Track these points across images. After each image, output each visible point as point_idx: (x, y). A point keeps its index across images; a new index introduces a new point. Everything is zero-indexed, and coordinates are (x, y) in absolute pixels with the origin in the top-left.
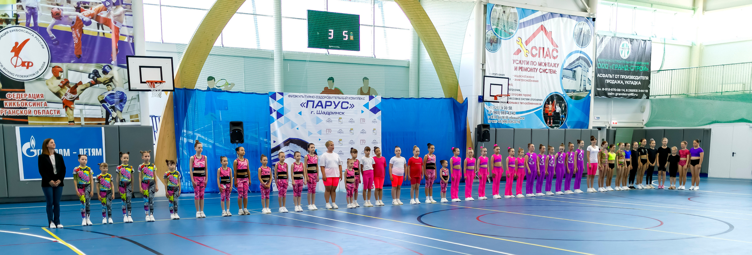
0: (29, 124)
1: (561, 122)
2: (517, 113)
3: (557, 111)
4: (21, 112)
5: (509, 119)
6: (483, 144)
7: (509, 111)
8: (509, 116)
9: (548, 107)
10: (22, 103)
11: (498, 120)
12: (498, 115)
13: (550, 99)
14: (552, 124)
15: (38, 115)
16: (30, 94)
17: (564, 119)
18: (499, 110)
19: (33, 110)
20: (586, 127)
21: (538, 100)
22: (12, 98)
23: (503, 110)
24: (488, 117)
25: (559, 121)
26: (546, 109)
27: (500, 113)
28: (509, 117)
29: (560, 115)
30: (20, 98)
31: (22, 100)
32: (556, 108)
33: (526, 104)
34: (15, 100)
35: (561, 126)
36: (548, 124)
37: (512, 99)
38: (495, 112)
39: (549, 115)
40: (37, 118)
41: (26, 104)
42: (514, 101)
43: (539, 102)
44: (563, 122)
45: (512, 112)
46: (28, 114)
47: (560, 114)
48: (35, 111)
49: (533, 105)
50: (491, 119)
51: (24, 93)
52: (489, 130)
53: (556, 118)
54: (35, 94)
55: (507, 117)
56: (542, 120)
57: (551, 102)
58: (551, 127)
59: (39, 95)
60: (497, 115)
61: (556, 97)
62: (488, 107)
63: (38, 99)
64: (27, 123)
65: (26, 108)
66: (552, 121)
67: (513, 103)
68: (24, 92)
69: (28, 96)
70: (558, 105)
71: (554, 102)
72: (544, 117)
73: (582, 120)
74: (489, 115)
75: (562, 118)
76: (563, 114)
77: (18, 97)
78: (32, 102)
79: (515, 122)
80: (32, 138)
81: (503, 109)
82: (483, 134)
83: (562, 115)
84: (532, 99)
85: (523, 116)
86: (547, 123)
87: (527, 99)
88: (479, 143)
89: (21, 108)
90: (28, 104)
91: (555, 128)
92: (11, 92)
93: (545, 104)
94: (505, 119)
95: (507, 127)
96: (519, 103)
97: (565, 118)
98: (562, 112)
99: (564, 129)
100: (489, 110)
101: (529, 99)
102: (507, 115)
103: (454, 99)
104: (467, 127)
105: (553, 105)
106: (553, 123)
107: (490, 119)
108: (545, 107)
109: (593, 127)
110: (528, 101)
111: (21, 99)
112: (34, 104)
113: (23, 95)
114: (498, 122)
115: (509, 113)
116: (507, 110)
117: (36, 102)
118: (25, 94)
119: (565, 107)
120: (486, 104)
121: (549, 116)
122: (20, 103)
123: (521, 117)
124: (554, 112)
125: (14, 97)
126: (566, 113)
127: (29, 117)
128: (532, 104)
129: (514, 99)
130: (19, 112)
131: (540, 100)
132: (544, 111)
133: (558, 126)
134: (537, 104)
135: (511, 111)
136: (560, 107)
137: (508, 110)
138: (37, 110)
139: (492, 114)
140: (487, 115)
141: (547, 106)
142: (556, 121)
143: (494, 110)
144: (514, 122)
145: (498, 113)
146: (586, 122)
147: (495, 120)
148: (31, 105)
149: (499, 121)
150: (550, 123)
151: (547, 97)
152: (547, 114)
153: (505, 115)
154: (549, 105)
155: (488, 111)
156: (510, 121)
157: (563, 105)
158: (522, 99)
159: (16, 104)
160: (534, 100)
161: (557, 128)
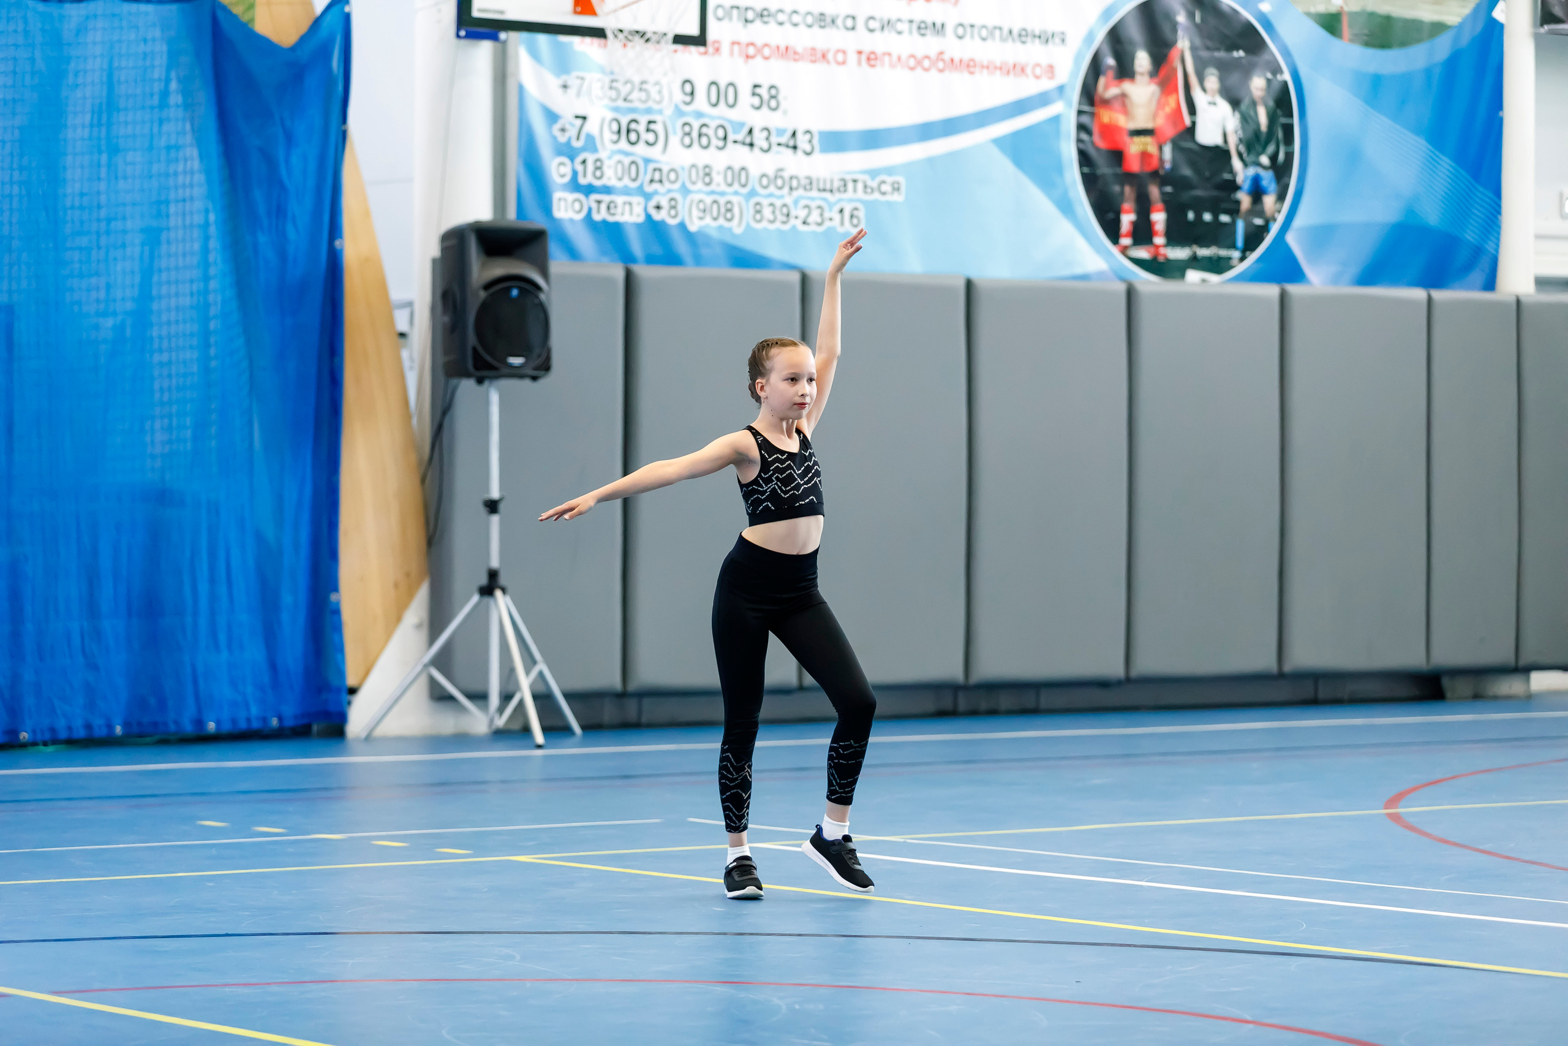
1: (1249, 225)
2: (835, 142)
3: (1208, 135)
5: (753, 193)
6: (494, 397)
7: (759, 119)
8: (758, 163)
9: (1124, 96)
11: (648, 197)
12: (655, 152)
13: (1135, 32)
14: (1159, 240)
17: (1269, 201)
18: (660, 112)
20: (1478, 276)
21: (1024, 36)
23: (699, 115)
24: (558, 171)
25: (1224, 218)
26: (1106, 116)
27: (675, 140)
28: (754, 172)
29: (1231, 171)
32: (1192, 110)
33: (918, 63)
35: (1242, 259)
36: (1126, 241)
37: (781, 17)
38: (626, 131)
39: (1135, 166)
42: (804, 38)
43: (1033, 53)
44: (1264, 229)
45: (781, 132)
47: (1237, 164)
49: (982, 78)
50: (589, 190)
52: (545, 273)
53: (1199, 193)
55: (738, 175)
56: (1066, 207)
57: (1142, 60)
58: (1156, 266)
60: (641, 149)
61: (1191, 16)
62: (553, 82)
66: (1159, 218)
67: (787, 53)
70: (1212, 81)
71: (1175, 55)
72: (1090, 181)
73: (1432, 215)
74: (568, 152)
75: (1257, 193)
76: (1265, 160)
79: (815, 217)
81: (701, 102)
82: (484, 308)
83: (1252, 171)
84: (964, 30)
85: (890, 170)
86: (1112, 231)
87: (922, 28)
88: (467, 387)
91: (1193, 276)
93: (1096, 68)
94: (722, 194)
95: (742, 258)
96: (852, 57)
97: (1281, 197)
98: (1254, 142)
99: (1272, 291)
100: (566, 106)
101: (938, 29)
102: (738, 156)
103: (224, 8)
104: (351, 248)
105: (1167, 86)
106: (1175, 237)
107: (574, 185)
108: (1089, 94)
109: (1542, 283)
110: (931, 45)
114: (648, 217)
115: (759, 138)
116: (733, 115)
119: (1282, 103)
120: (535, 54)
121: (1129, 178)
123: (873, 173)
124: (1176, 147)
126: (1289, 156)
128: (970, 66)
129: (796, 18)
131: (1045, 38)
132: (1081, 127)
133: (1217, 266)
134: (1018, 69)
135: (774, 120)
136: (1235, 103)
137: (745, 113)
139: (591, 144)
140: (545, 149)
141: (1113, 91)
142: (1199, 216)
143: (616, 109)
144: (802, 214)
145: (651, 137)
146: (1470, 235)
147: (620, 200)
149: (658, 207)
150: (1142, 233)
151: (1107, 13)
152: (1117, 156)
153: (719, 159)
154: (1127, 86)
155: (552, 117)
156: (767, 212)
157: (1258, 84)
158: (873, 24)
160: (990, 33)
161: (1214, 278)
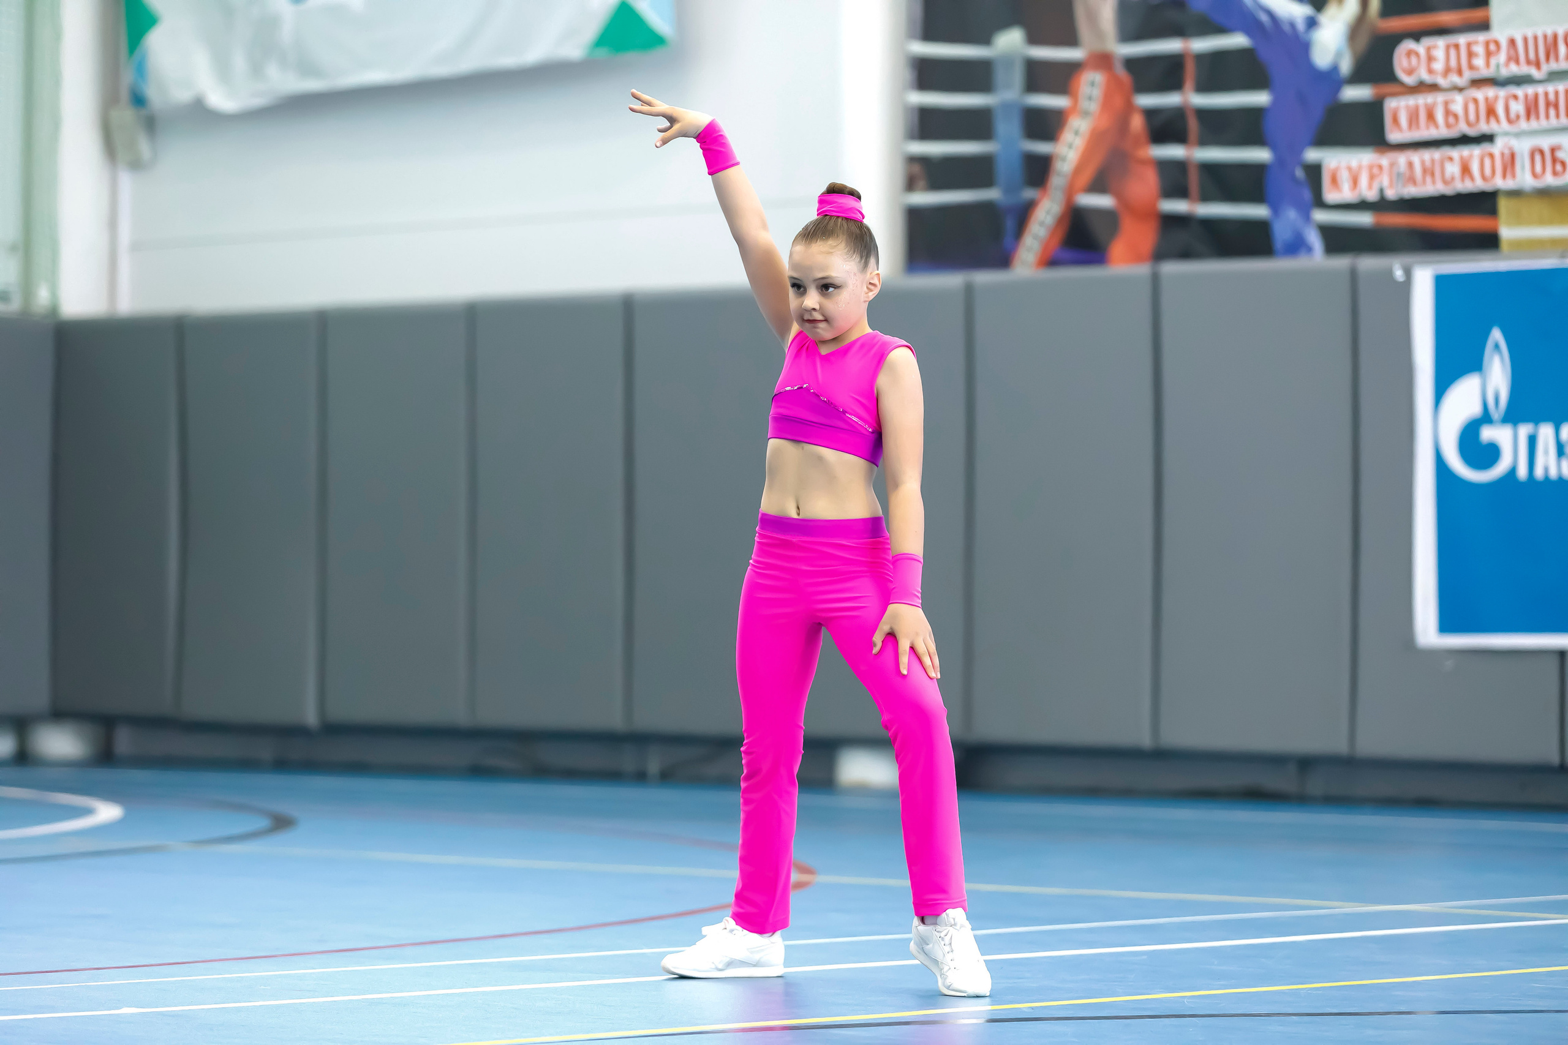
0: (1504, 246)
4: (1466, 170)
10: (1472, 108)
15: (1549, 180)
16: (1512, 42)
19: (1523, 147)
22: (1425, 76)
30: (1460, 72)
31: (1477, 83)
34: (1434, 88)
40: (1540, 207)
41: (1491, 112)
46: (1500, 183)
48: (1538, 158)
51: (1481, 37)
54: (1536, 38)
59: (1555, 37)
63: (1554, 66)
64: (1489, 242)
65: (1488, 138)
68: (1484, 26)
69: (1502, 57)
77: (1453, 63)
78: (1520, 92)
80: (1497, 346)
89: (1464, 140)
90: (1500, 110)
92: (1417, 35)
111: (1468, 75)
112: (1531, 109)
113: (1479, 49)
117: (1540, 89)
118: (1487, 44)
122: (1458, 103)
125: (1430, 71)
127: (1503, 204)
130: (1453, 169)
138: (1546, 143)
148: (1518, 117)
159: (1440, 116)
